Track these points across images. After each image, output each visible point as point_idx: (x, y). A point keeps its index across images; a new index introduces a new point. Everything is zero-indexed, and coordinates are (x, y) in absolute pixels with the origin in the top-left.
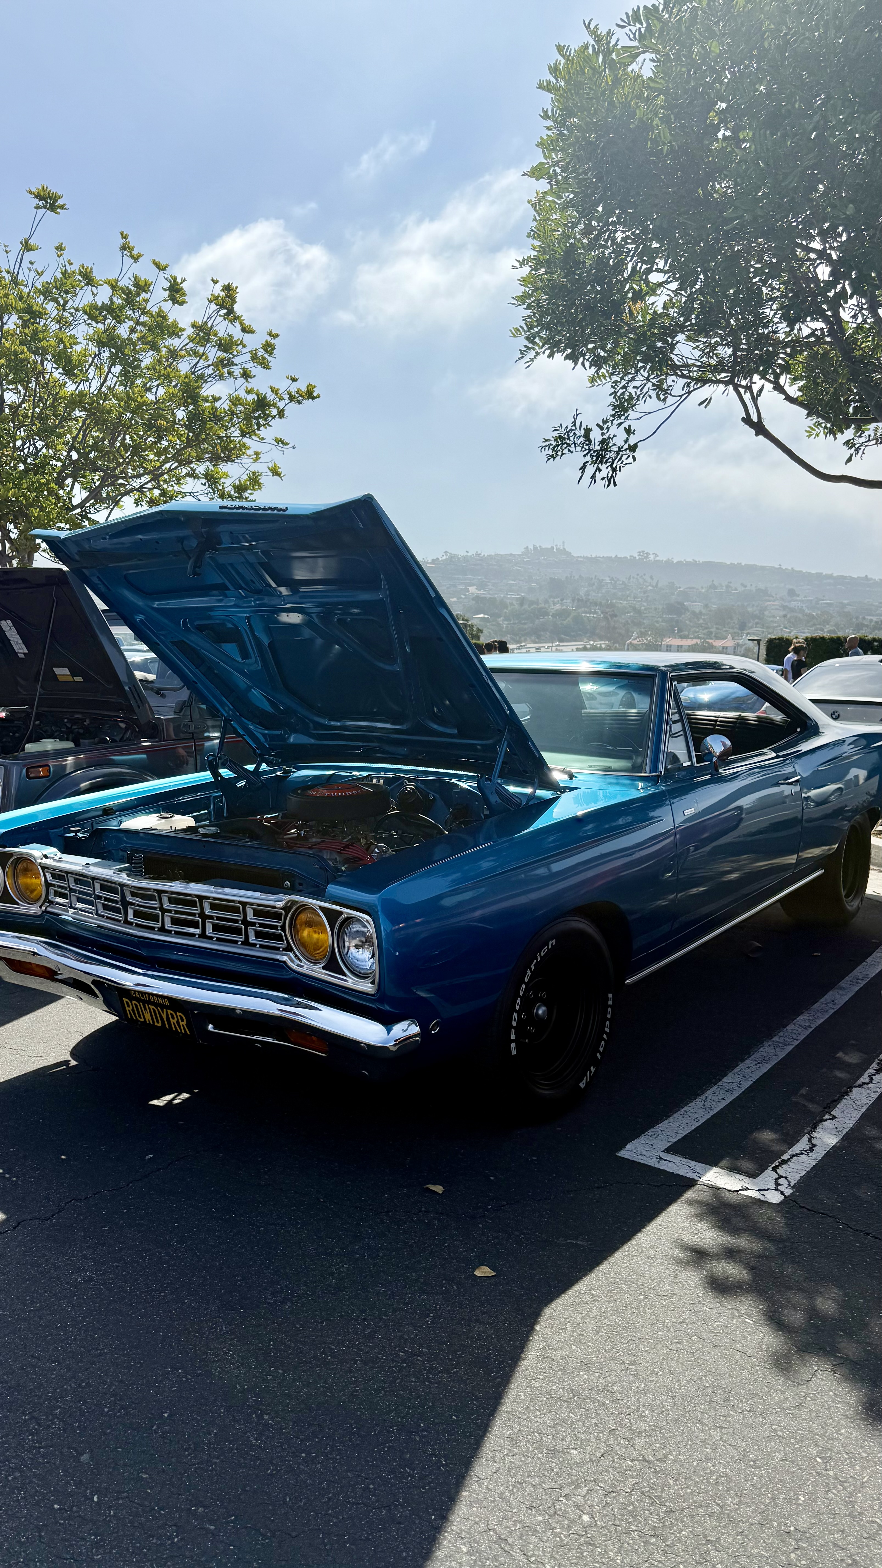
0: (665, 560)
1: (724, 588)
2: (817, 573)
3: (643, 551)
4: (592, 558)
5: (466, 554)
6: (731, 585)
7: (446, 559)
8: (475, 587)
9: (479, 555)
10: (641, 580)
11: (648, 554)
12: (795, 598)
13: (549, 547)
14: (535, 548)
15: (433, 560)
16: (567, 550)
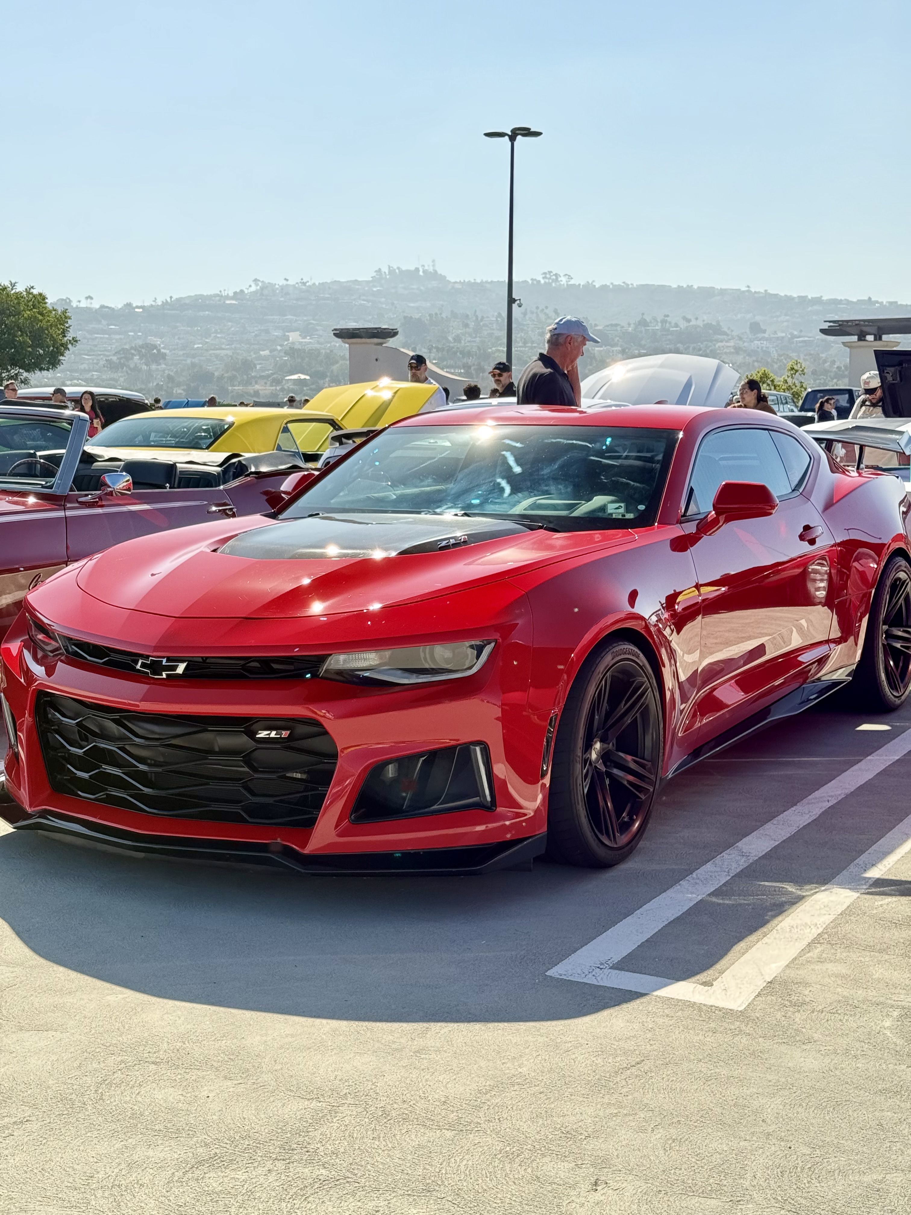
0: (582, 284)
1: (660, 324)
2: (799, 297)
3: (550, 272)
4: (475, 284)
5: (285, 283)
6: (669, 319)
7: (255, 292)
8: (298, 333)
9: (304, 284)
10: (542, 317)
11: (556, 275)
12: (760, 335)
13: (412, 268)
14: (391, 271)
15: (235, 293)
16: (439, 272)
